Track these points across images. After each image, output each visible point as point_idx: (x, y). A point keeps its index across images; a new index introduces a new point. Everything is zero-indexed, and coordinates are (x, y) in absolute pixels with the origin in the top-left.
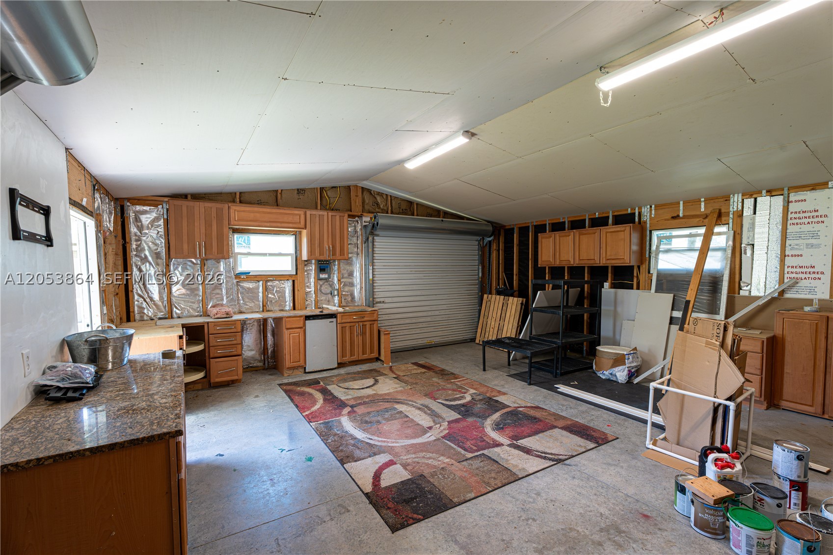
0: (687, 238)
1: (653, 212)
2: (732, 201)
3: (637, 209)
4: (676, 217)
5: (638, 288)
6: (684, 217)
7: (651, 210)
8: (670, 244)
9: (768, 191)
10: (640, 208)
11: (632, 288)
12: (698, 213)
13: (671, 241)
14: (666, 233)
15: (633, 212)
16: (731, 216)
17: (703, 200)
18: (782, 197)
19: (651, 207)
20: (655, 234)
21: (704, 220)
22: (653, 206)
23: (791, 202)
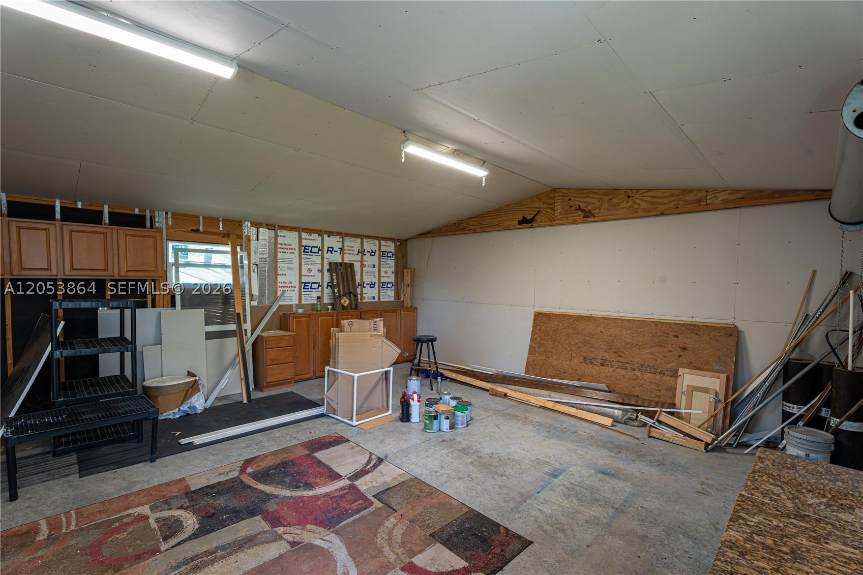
0: (203, 254)
1: (170, 219)
2: (244, 225)
3: (148, 211)
4: (197, 231)
5: (154, 306)
6: (204, 232)
7: (167, 218)
8: (187, 258)
9: (267, 225)
10: (152, 212)
11: (146, 307)
12: (216, 231)
13: (187, 254)
14: (182, 245)
15: (142, 214)
16: (244, 239)
17: (221, 219)
18: (273, 231)
19: (167, 213)
20: (171, 245)
21: (223, 239)
22: (170, 214)
23: (278, 236)
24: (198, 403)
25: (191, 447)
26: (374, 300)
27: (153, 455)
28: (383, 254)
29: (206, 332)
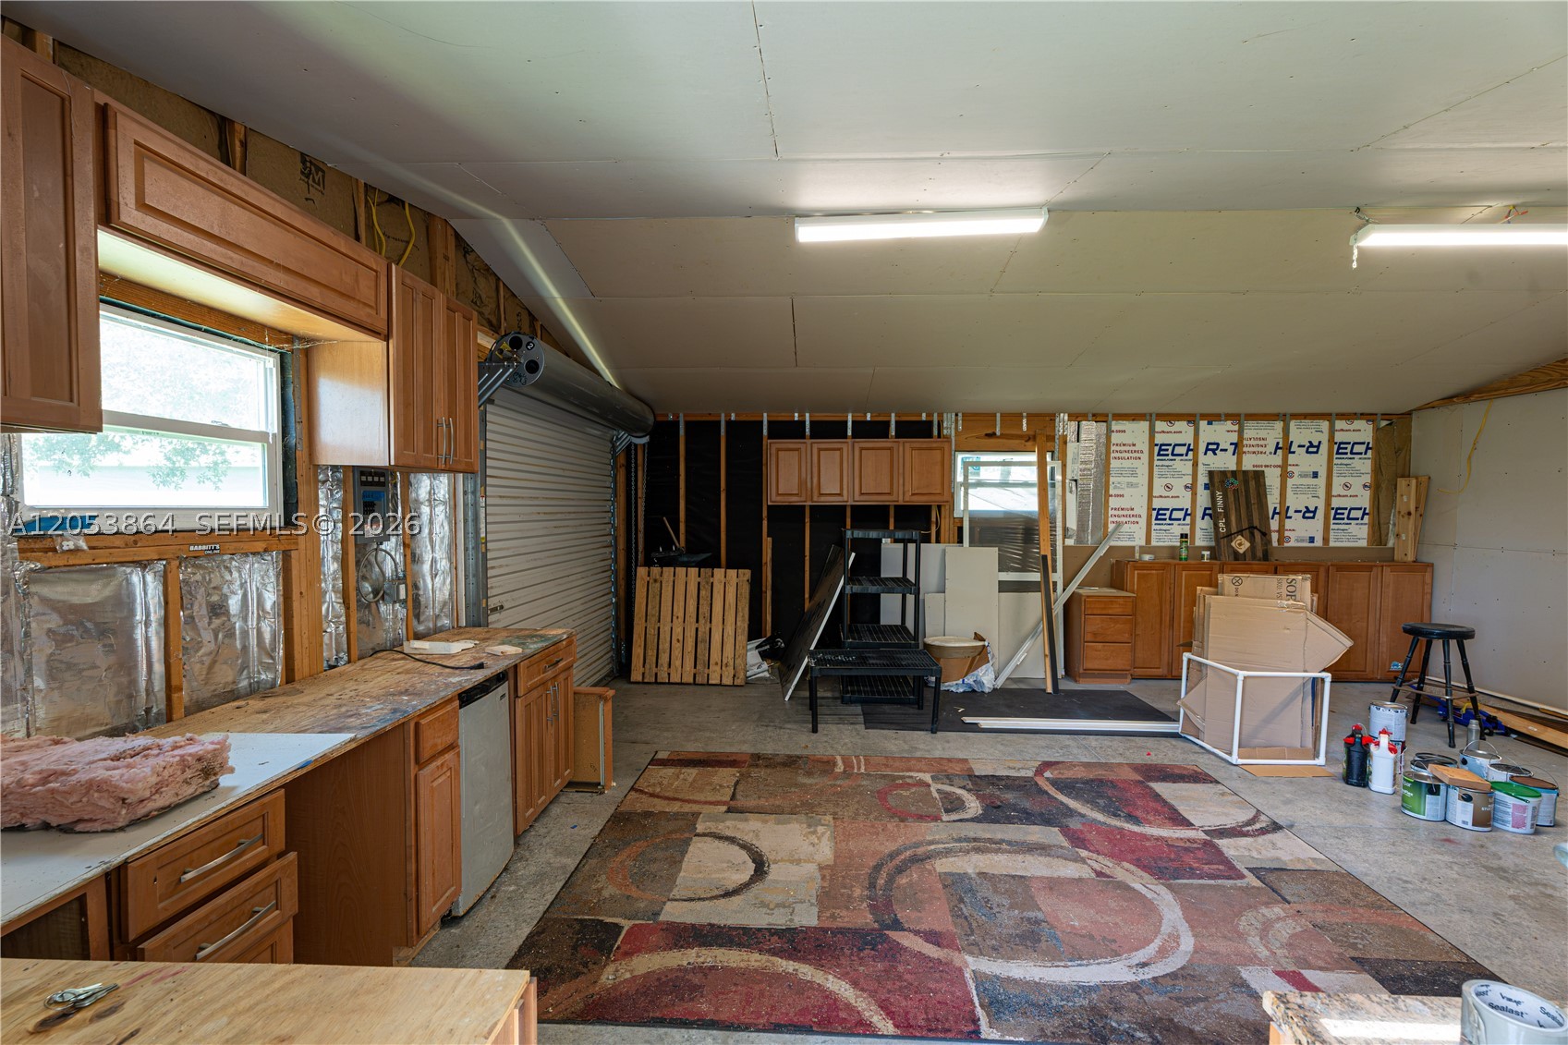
0: (1000, 467)
1: (960, 422)
2: (1057, 420)
3: (935, 415)
4: (993, 435)
5: (938, 541)
6: (1002, 436)
7: (957, 421)
8: (978, 474)
9: (1094, 415)
10: (941, 415)
11: (929, 542)
12: (1019, 433)
13: (979, 469)
14: (972, 457)
15: (929, 419)
16: (1057, 441)
17: (1025, 414)
18: (1105, 424)
19: (957, 415)
20: (960, 457)
21: (1027, 443)
22: (960, 415)
23: (1113, 431)
24: (986, 677)
25: (975, 728)
26: (1312, 545)
27: (935, 725)
28: (1340, 449)
29: (999, 581)
